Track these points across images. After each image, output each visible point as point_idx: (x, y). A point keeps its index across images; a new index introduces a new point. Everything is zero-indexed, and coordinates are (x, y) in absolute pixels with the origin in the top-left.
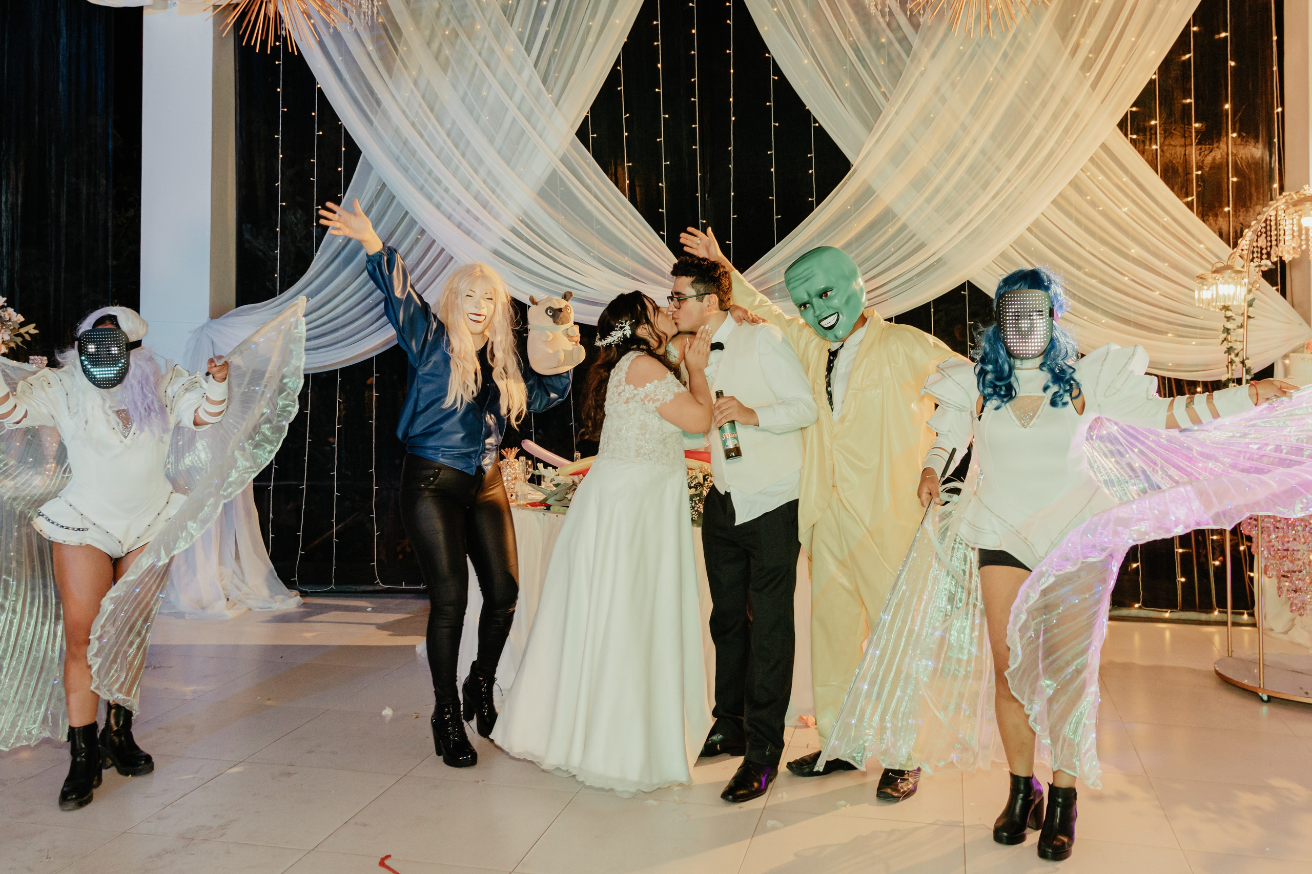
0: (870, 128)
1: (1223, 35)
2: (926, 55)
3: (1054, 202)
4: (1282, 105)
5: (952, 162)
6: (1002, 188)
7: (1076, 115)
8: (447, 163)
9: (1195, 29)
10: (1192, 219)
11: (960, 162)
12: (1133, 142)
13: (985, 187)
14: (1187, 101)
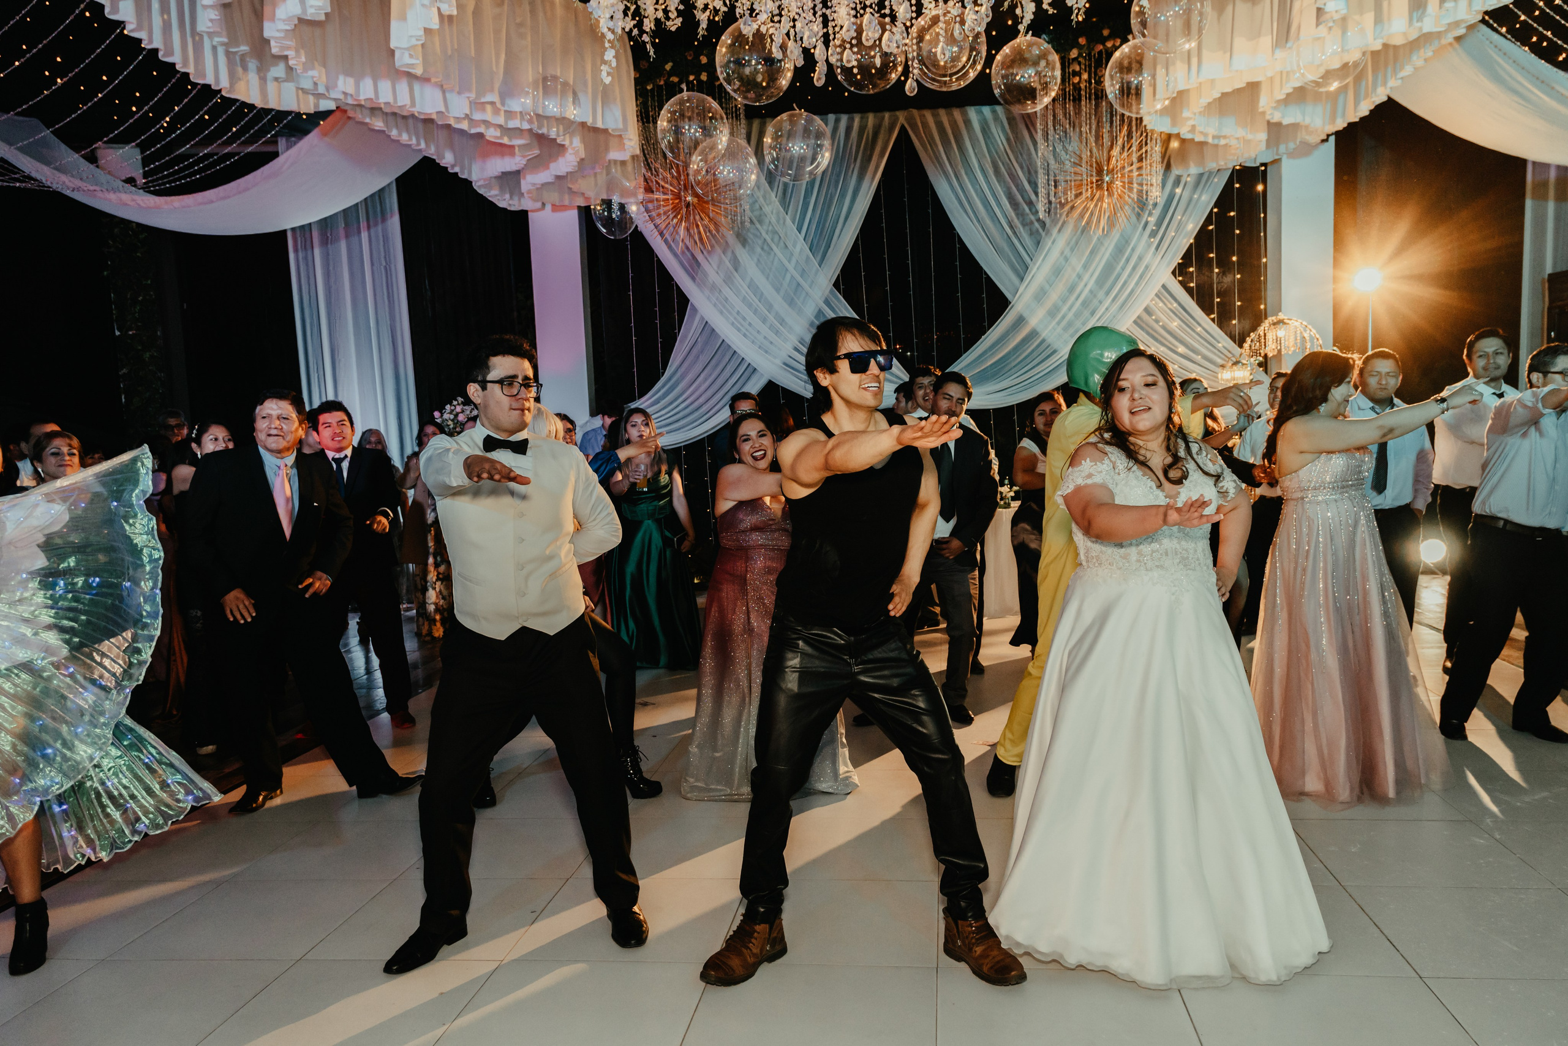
0: (1022, 279)
1: (1232, 214)
2: (1055, 231)
3: (1135, 322)
4: (1266, 256)
5: (1073, 298)
6: (1103, 314)
7: (1147, 267)
8: (750, 306)
9: (1215, 210)
10: (1214, 329)
11: (1077, 299)
12: (1179, 281)
13: (1093, 313)
14: (1211, 255)
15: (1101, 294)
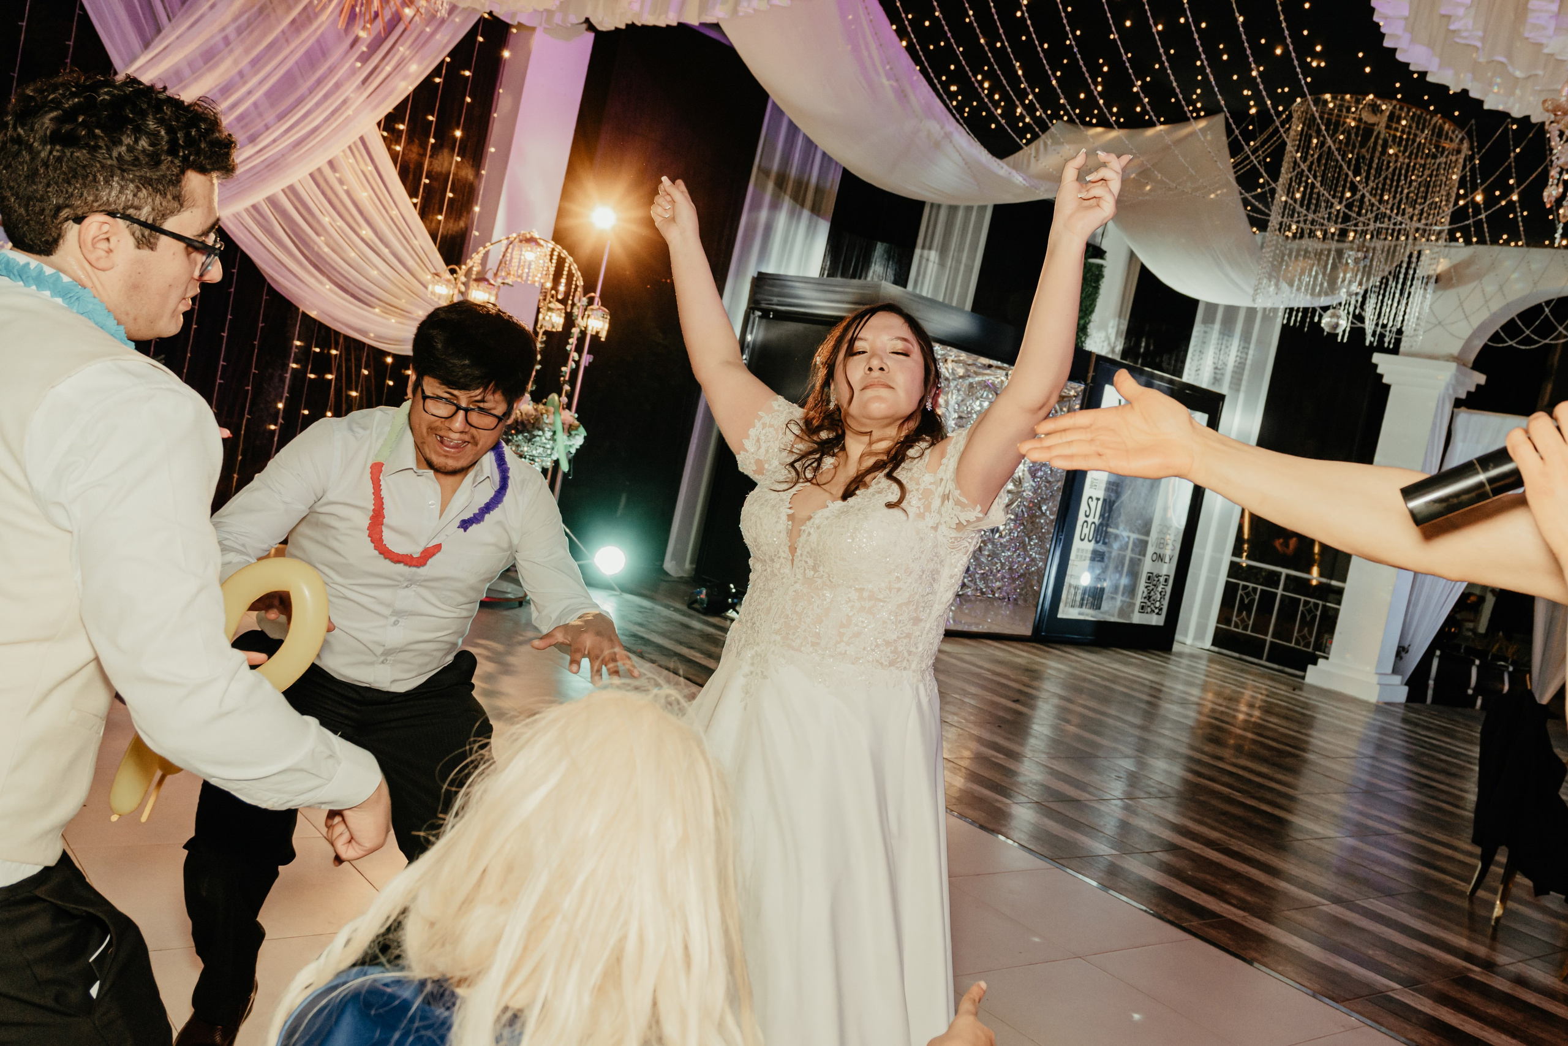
0: (146, 44)
1: (467, 73)
3: (311, 175)
6: (270, 145)
9: (448, 59)
10: (415, 219)
12: (384, 138)
14: (430, 118)
15: (270, 117)
